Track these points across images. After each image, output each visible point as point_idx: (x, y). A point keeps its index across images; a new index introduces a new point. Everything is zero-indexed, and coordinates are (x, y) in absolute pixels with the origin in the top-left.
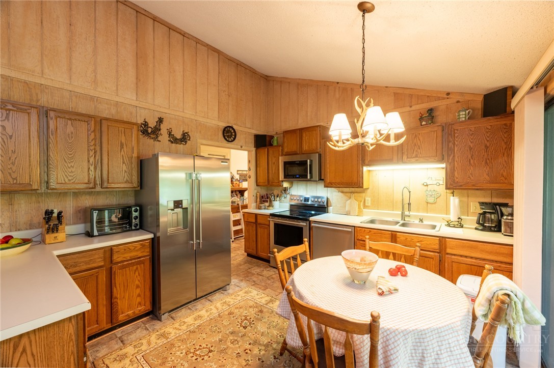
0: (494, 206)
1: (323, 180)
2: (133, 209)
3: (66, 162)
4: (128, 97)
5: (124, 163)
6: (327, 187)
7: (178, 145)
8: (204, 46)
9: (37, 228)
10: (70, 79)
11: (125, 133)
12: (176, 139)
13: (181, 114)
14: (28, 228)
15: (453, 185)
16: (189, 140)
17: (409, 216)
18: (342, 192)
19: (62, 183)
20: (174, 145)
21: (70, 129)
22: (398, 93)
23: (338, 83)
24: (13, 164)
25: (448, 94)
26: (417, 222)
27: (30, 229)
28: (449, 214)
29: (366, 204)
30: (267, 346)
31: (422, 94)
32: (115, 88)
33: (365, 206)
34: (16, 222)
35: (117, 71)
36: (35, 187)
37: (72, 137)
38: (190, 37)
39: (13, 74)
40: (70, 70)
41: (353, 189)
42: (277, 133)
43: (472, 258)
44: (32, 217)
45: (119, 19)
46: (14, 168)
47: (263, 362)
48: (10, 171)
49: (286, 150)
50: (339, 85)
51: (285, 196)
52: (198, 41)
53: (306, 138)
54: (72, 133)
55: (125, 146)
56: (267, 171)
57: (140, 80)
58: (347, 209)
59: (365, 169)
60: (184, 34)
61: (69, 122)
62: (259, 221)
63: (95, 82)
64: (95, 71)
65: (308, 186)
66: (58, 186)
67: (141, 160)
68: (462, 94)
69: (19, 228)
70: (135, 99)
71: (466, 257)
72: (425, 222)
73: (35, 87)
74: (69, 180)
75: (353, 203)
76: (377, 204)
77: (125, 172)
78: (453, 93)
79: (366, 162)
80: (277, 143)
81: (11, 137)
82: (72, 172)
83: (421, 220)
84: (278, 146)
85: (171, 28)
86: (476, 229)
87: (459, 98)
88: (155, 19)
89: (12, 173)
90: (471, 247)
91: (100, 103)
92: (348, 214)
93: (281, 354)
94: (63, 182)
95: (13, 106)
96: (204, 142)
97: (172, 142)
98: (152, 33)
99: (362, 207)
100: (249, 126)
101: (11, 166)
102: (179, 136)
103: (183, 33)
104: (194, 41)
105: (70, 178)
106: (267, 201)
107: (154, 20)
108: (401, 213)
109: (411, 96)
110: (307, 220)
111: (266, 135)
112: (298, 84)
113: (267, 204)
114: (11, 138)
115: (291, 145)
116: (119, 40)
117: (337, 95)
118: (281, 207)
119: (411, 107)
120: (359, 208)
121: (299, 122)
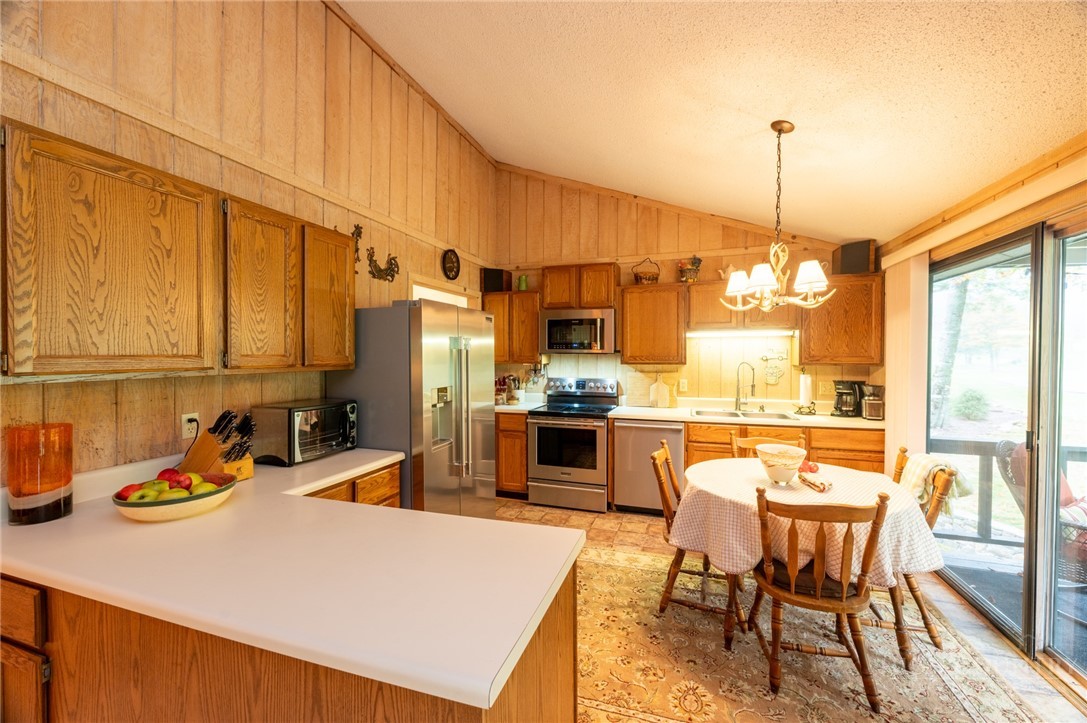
0: (851, 385)
1: (619, 352)
2: (348, 407)
3: (253, 310)
4: (310, 178)
5: (334, 315)
6: (627, 363)
7: (382, 281)
8: (420, 93)
9: (163, 456)
10: (221, 130)
11: (336, 256)
12: (381, 270)
13: (387, 222)
14: (148, 456)
15: (808, 360)
16: (397, 273)
17: (746, 404)
18: (642, 371)
19: (247, 356)
20: (376, 280)
21: (260, 242)
22: (728, 227)
23: (635, 197)
24: (172, 311)
25: (794, 237)
26: (756, 411)
27: (151, 458)
28: (799, 398)
29: (681, 390)
30: (632, 605)
31: (760, 232)
32: (291, 159)
33: (679, 393)
34: (126, 443)
35: (295, 124)
36: (207, 363)
37: (263, 260)
38: (401, 72)
39: (122, 106)
40: (221, 110)
41: (660, 367)
42: (518, 267)
43: (839, 450)
44: (154, 432)
45: (300, 18)
46: (174, 322)
47: (645, 625)
48: (167, 328)
49: (548, 300)
50: (637, 201)
51: (536, 379)
52: (411, 84)
53: (589, 281)
54: (263, 251)
55: (336, 283)
56: (507, 336)
57: (329, 147)
58: (652, 398)
59: (688, 335)
60: (392, 67)
61: (259, 227)
62: (502, 426)
63: (261, 141)
64: (261, 119)
65: (580, 363)
66: (243, 362)
67: (356, 310)
68: (810, 239)
69: (130, 456)
70: (321, 184)
71: (833, 450)
72: (767, 411)
73: (160, 139)
74: (258, 349)
75: (660, 389)
76: (697, 389)
77: (337, 333)
78: (800, 237)
79: (692, 324)
80: (527, 286)
81: (169, 252)
82: (262, 332)
83: (762, 408)
84: (530, 291)
85: (375, 51)
86: (832, 415)
87: (807, 245)
88: (353, 29)
89: (170, 333)
90: (840, 437)
91: (268, 187)
92: (653, 405)
93: (662, 610)
94: (250, 353)
95: (175, 186)
96: (418, 278)
97: (374, 277)
98: (348, 55)
99: (675, 393)
100: (474, 253)
101: (169, 316)
102: (383, 265)
103: (391, 64)
104: (405, 80)
105: (259, 345)
106: (504, 391)
107: (351, 29)
108: (734, 400)
109: (746, 233)
110: (604, 417)
111: (502, 270)
112: (562, 187)
113: (504, 395)
114: (169, 257)
115: (557, 291)
116: (299, 61)
117: (634, 216)
118: (530, 398)
119: (746, 248)
120: (671, 395)
121: (564, 251)
